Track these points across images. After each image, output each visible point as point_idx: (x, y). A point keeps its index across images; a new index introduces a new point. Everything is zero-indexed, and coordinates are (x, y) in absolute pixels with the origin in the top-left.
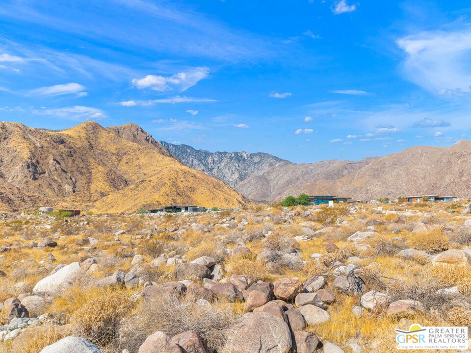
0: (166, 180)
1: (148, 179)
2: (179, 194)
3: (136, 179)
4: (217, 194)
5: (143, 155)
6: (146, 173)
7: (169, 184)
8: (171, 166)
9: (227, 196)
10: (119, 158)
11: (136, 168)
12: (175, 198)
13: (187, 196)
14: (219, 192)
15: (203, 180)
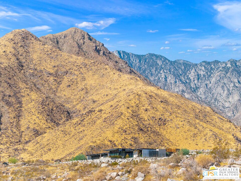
0: (123, 109)
1: (97, 109)
2: (141, 130)
3: (81, 109)
4: (201, 128)
5: (91, 73)
6: (95, 99)
7: (127, 115)
8: (130, 87)
9: (216, 130)
10: (59, 80)
11: (83, 92)
12: (137, 136)
13: (154, 132)
14: (205, 125)
15: (179, 107)
